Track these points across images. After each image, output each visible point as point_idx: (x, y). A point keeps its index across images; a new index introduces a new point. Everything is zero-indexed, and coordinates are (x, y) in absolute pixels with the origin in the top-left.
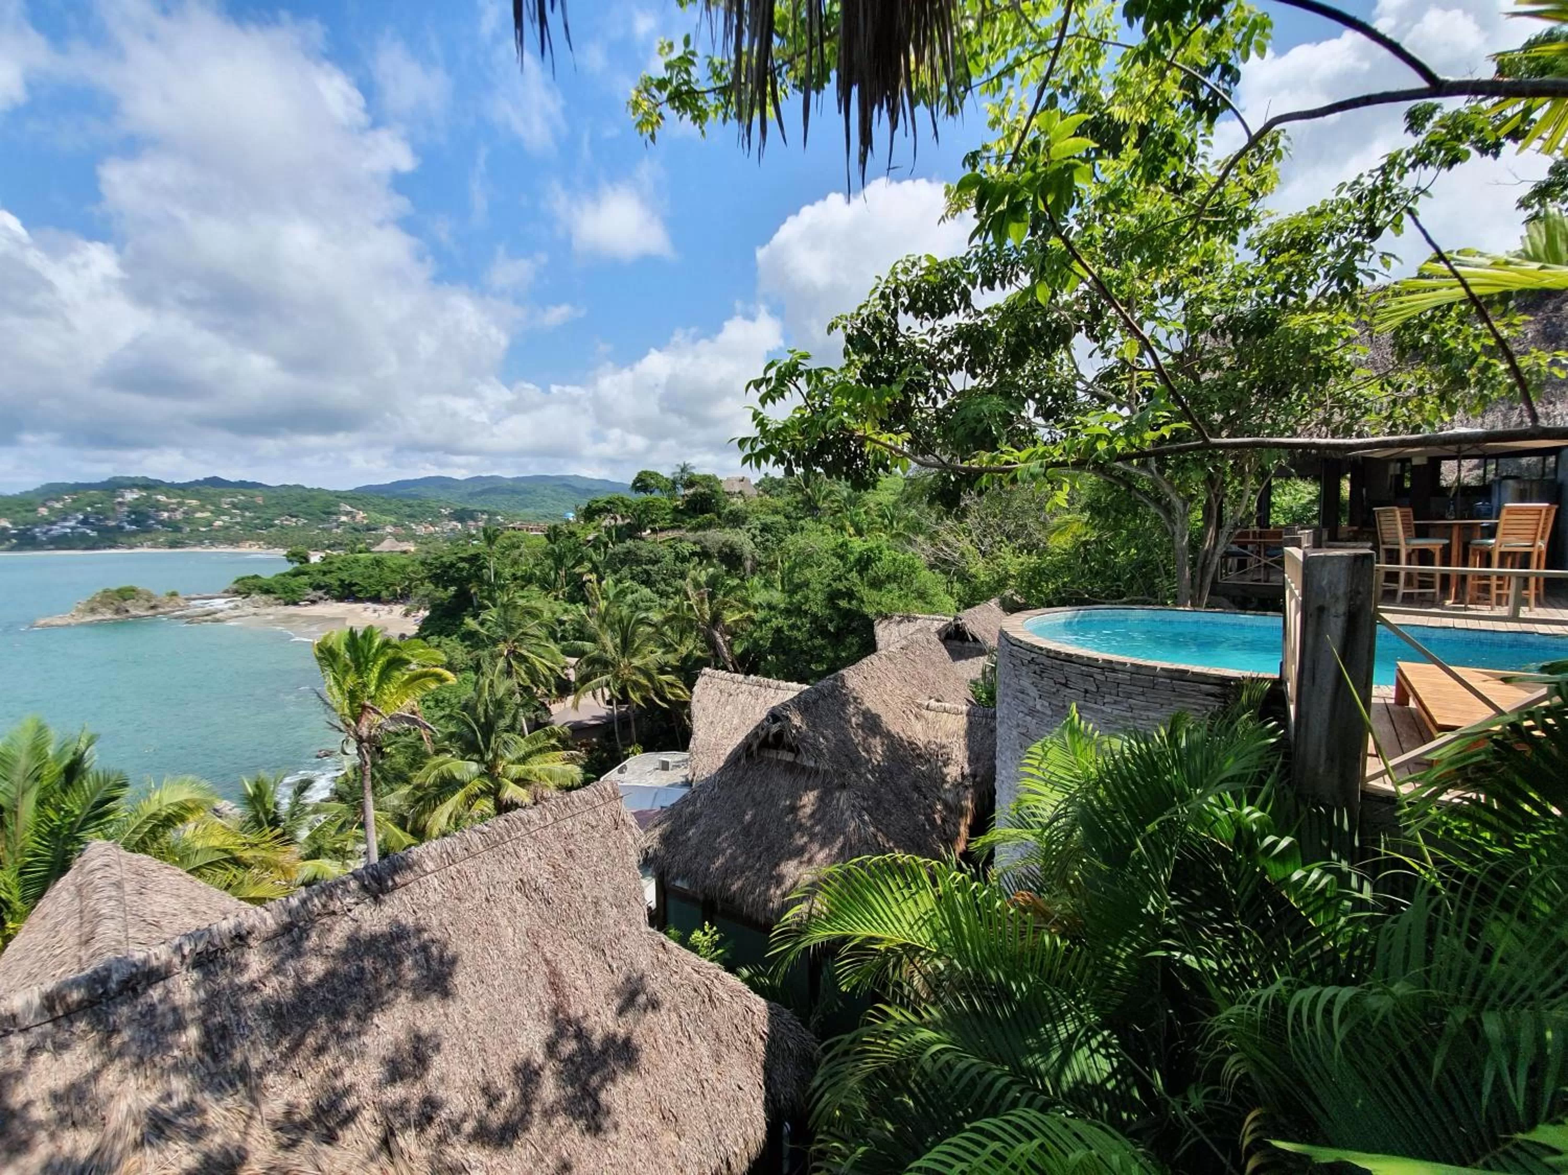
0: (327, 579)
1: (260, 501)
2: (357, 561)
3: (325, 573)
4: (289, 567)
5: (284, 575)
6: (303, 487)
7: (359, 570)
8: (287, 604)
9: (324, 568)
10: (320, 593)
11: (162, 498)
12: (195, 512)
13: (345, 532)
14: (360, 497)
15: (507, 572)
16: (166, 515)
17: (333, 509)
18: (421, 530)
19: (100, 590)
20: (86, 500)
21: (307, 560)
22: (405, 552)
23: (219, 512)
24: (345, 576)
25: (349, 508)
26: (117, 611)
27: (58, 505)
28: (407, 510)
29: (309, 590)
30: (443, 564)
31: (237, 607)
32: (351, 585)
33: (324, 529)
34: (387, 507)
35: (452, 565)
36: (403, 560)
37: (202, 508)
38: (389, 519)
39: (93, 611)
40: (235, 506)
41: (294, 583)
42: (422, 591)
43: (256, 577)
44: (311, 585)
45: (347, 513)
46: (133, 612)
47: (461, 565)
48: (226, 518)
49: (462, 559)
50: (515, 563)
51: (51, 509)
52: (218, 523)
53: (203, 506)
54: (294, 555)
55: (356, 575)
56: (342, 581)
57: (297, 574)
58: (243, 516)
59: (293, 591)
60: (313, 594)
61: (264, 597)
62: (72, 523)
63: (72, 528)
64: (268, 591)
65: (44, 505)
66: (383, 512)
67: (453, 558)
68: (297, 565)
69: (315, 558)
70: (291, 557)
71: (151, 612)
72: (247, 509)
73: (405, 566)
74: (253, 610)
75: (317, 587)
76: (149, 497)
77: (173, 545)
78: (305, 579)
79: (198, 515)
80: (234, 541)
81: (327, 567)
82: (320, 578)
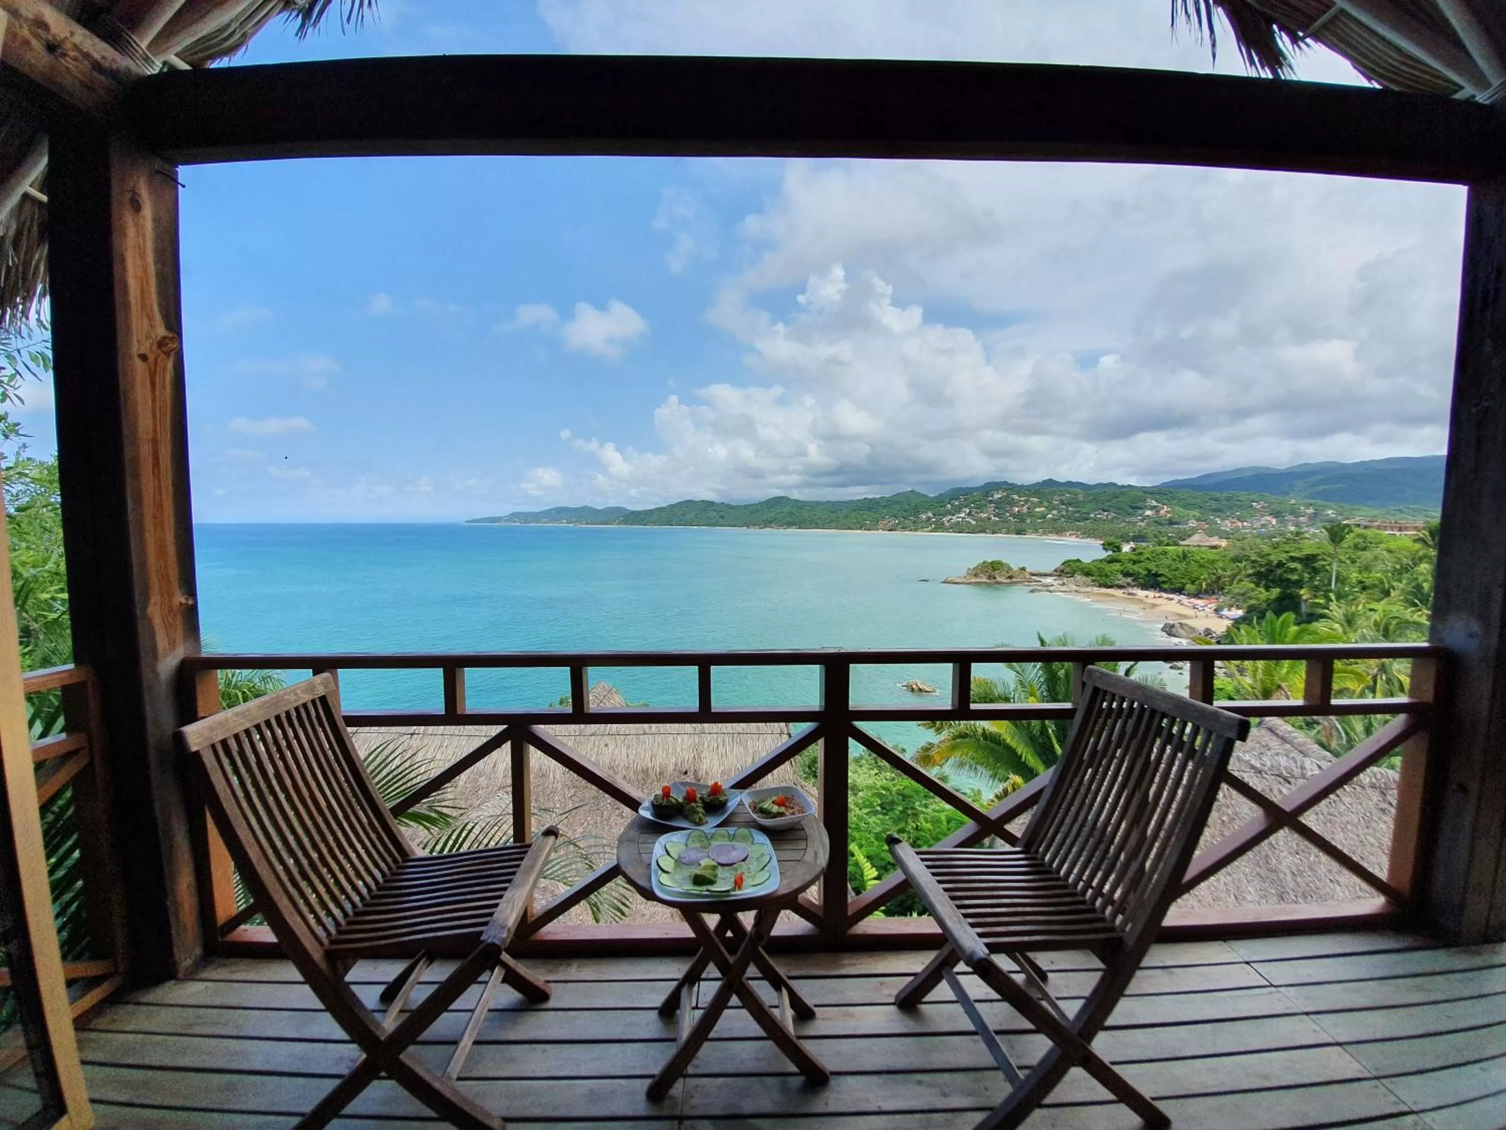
0: (1136, 568)
1: (1081, 498)
2: (1165, 553)
3: (1135, 562)
4: (1104, 555)
5: (1101, 561)
6: (1115, 485)
7: (1168, 562)
8: (1100, 587)
9: (1135, 558)
10: (1129, 580)
11: (1016, 497)
12: (1035, 507)
13: (1148, 525)
14: (1164, 493)
15: (1354, 576)
16: (1017, 509)
17: (1139, 504)
18: (1226, 525)
19: (981, 562)
20: (971, 499)
21: (1119, 549)
22: (1215, 547)
23: (1051, 508)
24: (1153, 567)
25: (1154, 503)
26: (989, 577)
27: (956, 503)
28: (1214, 505)
29: (1120, 576)
30: (1269, 563)
31: (1064, 584)
32: (1157, 575)
33: (1129, 522)
34: (1192, 501)
35: (1280, 565)
36: (1212, 555)
37: (1040, 504)
38: (1192, 513)
39: (976, 575)
40: (1062, 503)
41: (1108, 568)
42: (1236, 588)
43: (1078, 561)
44: (1122, 572)
45: (1153, 508)
46: (998, 579)
47: (1293, 565)
48: (1055, 512)
49: (1293, 559)
50: (1367, 568)
51: (952, 505)
52: (1050, 516)
53: (1041, 503)
54: (1109, 544)
55: (1163, 567)
56: (1149, 571)
57: (1111, 561)
58: (1067, 511)
59: (1107, 576)
60: (1123, 580)
61: (1084, 578)
62: (963, 515)
63: (963, 518)
64: (1087, 574)
65: (950, 503)
66: (1187, 506)
67: (1283, 557)
68: (1110, 553)
69: (1126, 548)
70: (1107, 546)
71: (1008, 581)
72: (1070, 504)
73: (1213, 562)
74: (1075, 588)
75: (1127, 574)
76: (1008, 496)
77: (1019, 532)
78: (1117, 566)
79: (1037, 510)
80: (1059, 532)
81: (1137, 557)
82: (1131, 568)
